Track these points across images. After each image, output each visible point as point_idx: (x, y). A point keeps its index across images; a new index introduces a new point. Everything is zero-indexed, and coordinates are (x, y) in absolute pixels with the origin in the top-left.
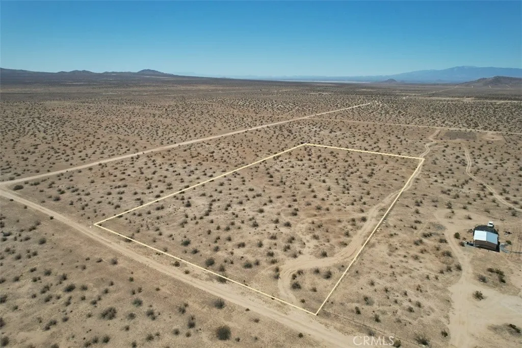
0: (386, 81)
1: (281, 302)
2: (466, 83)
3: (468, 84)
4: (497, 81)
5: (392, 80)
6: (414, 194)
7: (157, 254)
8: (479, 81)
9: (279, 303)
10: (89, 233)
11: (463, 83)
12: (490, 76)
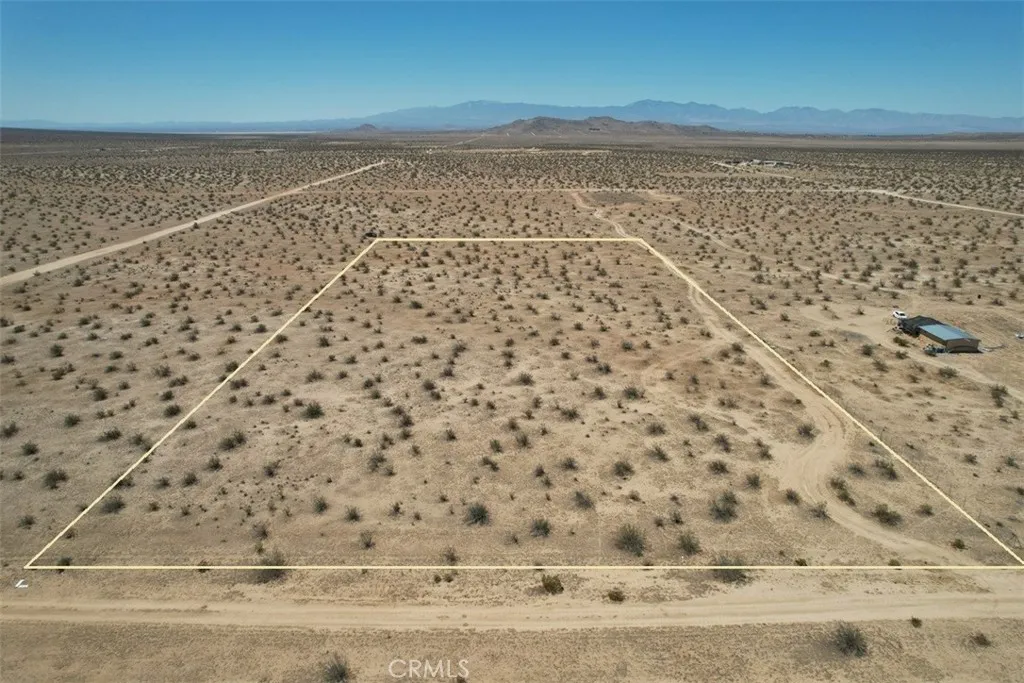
0: (357, 129)
1: (930, 570)
2: (496, 127)
3: (500, 130)
4: (540, 124)
5: (367, 127)
6: (723, 291)
7: (437, 580)
8: (515, 124)
9: (927, 573)
10: (45, 610)
11: (491, 129)
12: (528, 117)
